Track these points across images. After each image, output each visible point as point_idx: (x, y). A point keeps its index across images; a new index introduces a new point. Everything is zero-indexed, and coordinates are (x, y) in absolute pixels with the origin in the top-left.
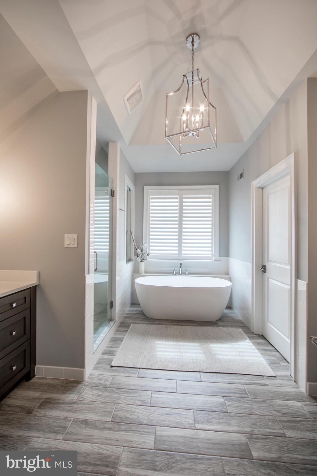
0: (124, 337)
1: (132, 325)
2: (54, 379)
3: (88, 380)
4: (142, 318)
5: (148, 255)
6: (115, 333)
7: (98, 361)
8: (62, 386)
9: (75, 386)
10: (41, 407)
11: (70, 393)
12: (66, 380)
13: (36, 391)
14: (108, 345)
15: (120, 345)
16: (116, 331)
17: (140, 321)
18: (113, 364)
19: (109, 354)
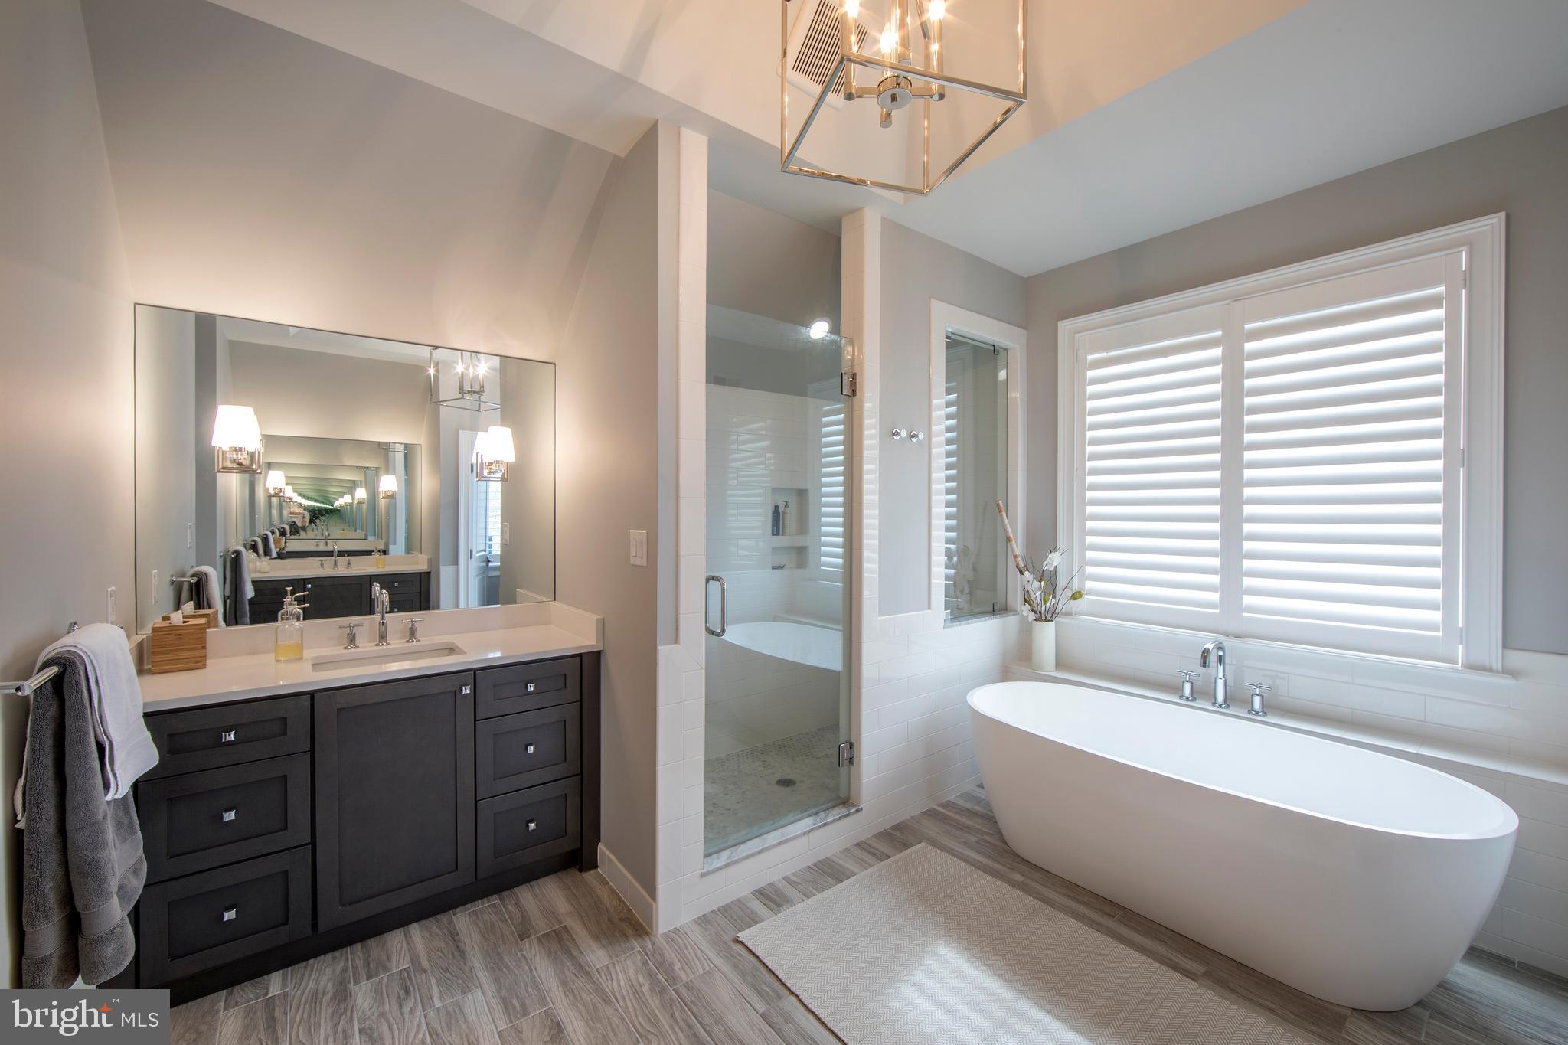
0: (856, 874)
1: (923, 844)
2: (616, 894)
3: (661, 939)
4: (986, 837)
5: (1077, 595)
6: (846, 850)
7: (727, 905)
8: (609, 920)
9: (627, 937)
10: (542, 940)
11: (604, 946)
12: (629, 910)
13: (569, 900)
14: (793, 874)
15: (819, 893)
16: (858, 845)
17: (965, 843)
18: (743, 936)
19: (766, 902)
